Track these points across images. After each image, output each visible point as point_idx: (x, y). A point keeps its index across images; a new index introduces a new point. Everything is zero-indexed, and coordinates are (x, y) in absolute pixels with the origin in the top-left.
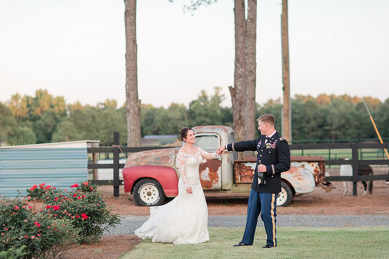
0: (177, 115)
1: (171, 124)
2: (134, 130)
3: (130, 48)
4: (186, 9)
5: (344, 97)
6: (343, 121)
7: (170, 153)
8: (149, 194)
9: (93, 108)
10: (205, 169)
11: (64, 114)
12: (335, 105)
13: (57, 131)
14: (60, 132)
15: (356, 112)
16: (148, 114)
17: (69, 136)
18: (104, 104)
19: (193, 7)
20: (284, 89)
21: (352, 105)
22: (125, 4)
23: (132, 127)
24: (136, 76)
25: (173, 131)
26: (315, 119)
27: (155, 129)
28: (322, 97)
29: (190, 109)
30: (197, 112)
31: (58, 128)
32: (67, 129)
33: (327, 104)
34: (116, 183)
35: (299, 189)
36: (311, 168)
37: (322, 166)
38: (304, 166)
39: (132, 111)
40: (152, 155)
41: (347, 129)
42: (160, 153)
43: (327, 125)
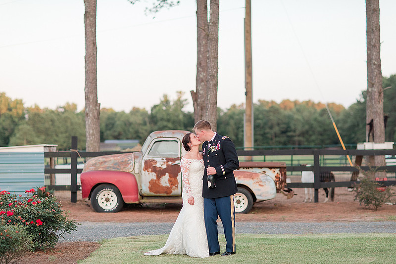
0: (138, 119)
1: (133, 128)
2: (93, 134)
3: (90, 50)
4: (148, 11)
5: (308, 103)
6: (307, 127)
7: (130, 158)
8: (107, 200)
9: (52, 112)
10: (165, 175)
11: (22, 118)
12: (298, 111)
13: (15, 135)
14: (18, 135)
15: (320, 118)
16: (109, 118)
17: (27, 140)
18: (64, 108)
19: (155, 10)
20: (246, 94)
21: (315, 111)
22: (85, 5)
23: (91, 132)
24: (95, 79)
25: (134, 136)
26: (278, 124)
27: (116, 134)
28: (285, 103)
29: (152, 114)
30: (159, 116)
31: (16, 131)
32: (25, 133)
33: (291, 109)
34: (74, 188)
35: (260, 196)
36: (272, 174)
37: (283, 173)
38: (265, 172)
39: (91, 115)
40: (111, 160)
41: (311, 136)
42: (119, 158)
43: (290, 131)
